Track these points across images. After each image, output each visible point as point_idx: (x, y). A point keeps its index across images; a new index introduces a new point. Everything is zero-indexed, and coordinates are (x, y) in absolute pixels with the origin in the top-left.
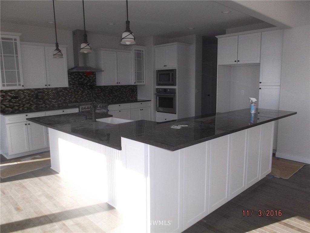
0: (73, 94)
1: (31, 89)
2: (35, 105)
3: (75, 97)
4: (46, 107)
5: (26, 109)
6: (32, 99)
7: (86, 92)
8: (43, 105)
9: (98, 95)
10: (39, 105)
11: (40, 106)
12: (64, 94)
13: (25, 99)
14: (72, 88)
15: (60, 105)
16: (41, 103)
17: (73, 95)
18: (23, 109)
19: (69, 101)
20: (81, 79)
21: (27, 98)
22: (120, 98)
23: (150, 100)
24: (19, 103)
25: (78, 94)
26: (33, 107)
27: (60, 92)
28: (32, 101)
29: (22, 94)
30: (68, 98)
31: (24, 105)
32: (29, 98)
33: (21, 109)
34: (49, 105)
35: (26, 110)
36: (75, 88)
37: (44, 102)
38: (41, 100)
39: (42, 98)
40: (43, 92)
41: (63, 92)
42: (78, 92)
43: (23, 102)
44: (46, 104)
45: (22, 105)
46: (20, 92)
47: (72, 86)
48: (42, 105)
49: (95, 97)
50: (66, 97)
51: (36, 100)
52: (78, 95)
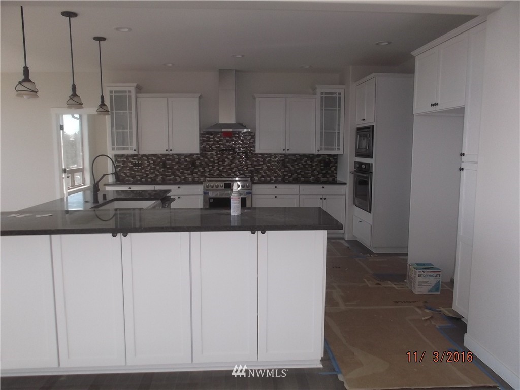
0: (216, 164)
1: (156, 154)
2: (162, 176)
3: (218, 169)
4: (176, 180)
5: (149, 180)
6: (158, 168)
7: (237, 161)
8: (172, 177)
9: (256, 167)
10: (167, 176)
11: (168, 178)
12: (202, 163)
13: (150, 168)
14: (216, 155)
15: (196, 179)
16: (170, 173)
17: (216, 166)
18: (146, 180)
19: (208, 174)
20: (230, 142)
21: (151, 167)
22: (300, 176)
23: (345, 182)
24: (142, 172)
25: (224, 164)
26: (159, 179)
27: (197, 160)
28: (157, 171)
29: (146, 160)
30: (208, 170)
31: (148, 175)
32: (153, 166)
33: (143, 180)
34: (180, 177)
35: (150, 182)
36: (219, 156)
37: (173, 173)
38: (169, 170)
39: (171, 168)
40: (173, 160)
41: (201, 160)
42: (224, 161)
43: (147, 171)
44: (175, 176)
45: (145, 175)
46: (144, 157)
47: (215, 153)
48: (170, 176)
49: (251, 170)
50: (205, 169)
51: (163, 169)
52: (224, 166)
